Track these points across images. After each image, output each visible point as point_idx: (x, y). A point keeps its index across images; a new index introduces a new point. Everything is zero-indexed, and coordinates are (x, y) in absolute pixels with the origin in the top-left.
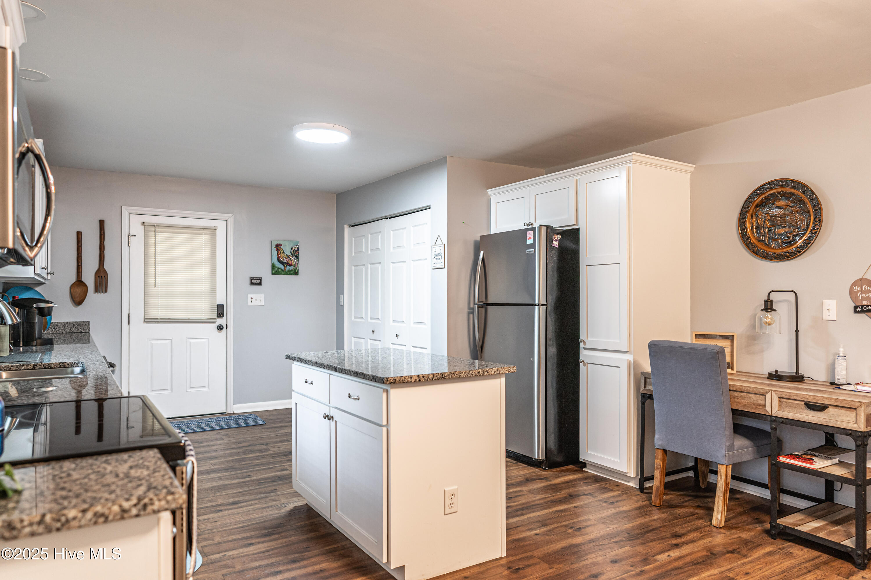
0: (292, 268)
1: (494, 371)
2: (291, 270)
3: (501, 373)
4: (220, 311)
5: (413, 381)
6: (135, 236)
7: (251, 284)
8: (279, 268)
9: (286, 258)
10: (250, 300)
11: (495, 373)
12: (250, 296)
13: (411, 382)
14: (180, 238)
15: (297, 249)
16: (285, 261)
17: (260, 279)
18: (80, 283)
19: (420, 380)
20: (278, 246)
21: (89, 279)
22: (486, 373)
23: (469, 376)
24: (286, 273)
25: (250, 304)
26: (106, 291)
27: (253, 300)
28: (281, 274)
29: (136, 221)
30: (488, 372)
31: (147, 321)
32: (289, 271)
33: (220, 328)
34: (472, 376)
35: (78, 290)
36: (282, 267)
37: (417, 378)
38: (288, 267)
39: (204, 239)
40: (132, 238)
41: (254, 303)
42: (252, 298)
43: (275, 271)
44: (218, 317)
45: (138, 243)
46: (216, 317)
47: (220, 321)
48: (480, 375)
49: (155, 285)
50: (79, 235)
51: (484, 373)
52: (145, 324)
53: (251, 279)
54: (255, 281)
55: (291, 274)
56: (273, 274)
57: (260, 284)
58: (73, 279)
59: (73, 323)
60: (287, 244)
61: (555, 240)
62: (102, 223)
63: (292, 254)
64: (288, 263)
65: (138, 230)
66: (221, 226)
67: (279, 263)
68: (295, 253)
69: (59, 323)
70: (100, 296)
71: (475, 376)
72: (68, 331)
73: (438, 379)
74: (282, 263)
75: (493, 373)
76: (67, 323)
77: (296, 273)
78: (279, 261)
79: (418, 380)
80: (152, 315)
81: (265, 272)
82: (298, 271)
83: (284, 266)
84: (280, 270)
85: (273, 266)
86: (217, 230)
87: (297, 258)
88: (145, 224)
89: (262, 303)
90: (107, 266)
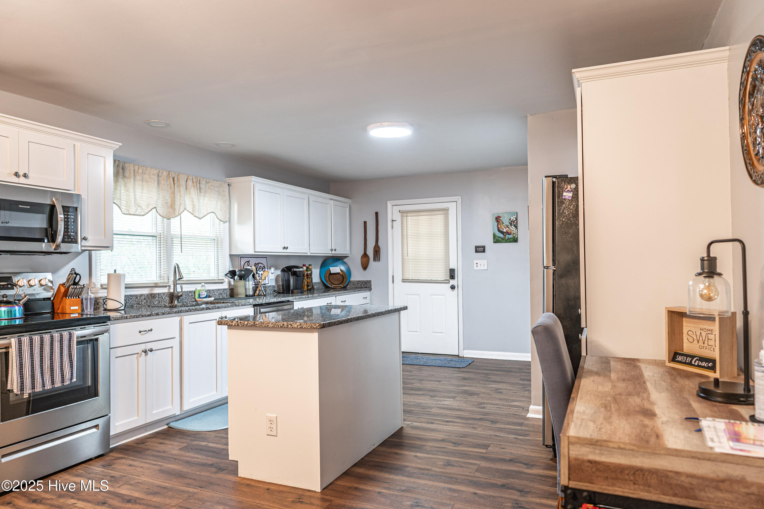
0: (511, 236)
1: (297, 325)
2: (511, 238)
3: (303, 327)
4: (452, 274)
5: (233, 325)
6: (396, 221)
7: (477, 251)
8: (499, 237)
9: (505, 228)
10: (475, 265)
11: (298, 327)
12: (475, 262)
13: (232, 325)
14: (424, 219)
15: (515, 219)
16: (505, 231)
17: (484, 247)
18: (365, 255)
19: (238, 325)
20: (498, 219)
21: (370, 253)
22: (290, 326)
23: (275, 326)
24: (506, 241)
25: (475, 268)
26: (379, 260)
27: (478, 265)
28: (502, 242)
29: (396, 209)
30: (291, 325)
31: (404, 281)
32: (508, 239)
33: (453, 287)
34: (278, 327)
35: (365, 260)
36: (502, 236)
37: (236, 323)
38: (507, 235)
39: (439, 219)
40: (394, 222)
41: (479, 268)
42: (477, 264)
43: (497, 240)
44: (451, 279)
45: (397, 225)
46: (449, 279)
47: (452, 282)
48: (285, 327)
49: (407, 255)
50: (365, 223)
51: (288, 326)
52: (403, 283)
53: (476, 247)
54: (480, 249)
55: (510, 242)
56: (494, 242)
57: (484, 251)
58: (363, 253)
59: (362, 281)
60: (506, 215)
61: (566, 191)
62: (377, 214)
63: (511, 224)
64: (507, 232)
65: (397, 216)
66: (452, 207)
67: (499, 233)
68: (514, 223)
69: (355, 281)
70: (376, 263)
71: (281, 327)
72: (360, 286)
73: (251, 326)
74: (502, 232)
75: (296, 326)
76: (359, 281)
77: (515, 240)
78: (499, 230)
79: (237, 325)
80: (406, 277)
81: (488, 242)
82: (517, 238)
83: (504, 235)
84: (500, 239)
85: (494, 236)
86: (449, 211)
87: (516, 227)
88: (401, 212)
89: (486, 268)
90: (380, 244)
